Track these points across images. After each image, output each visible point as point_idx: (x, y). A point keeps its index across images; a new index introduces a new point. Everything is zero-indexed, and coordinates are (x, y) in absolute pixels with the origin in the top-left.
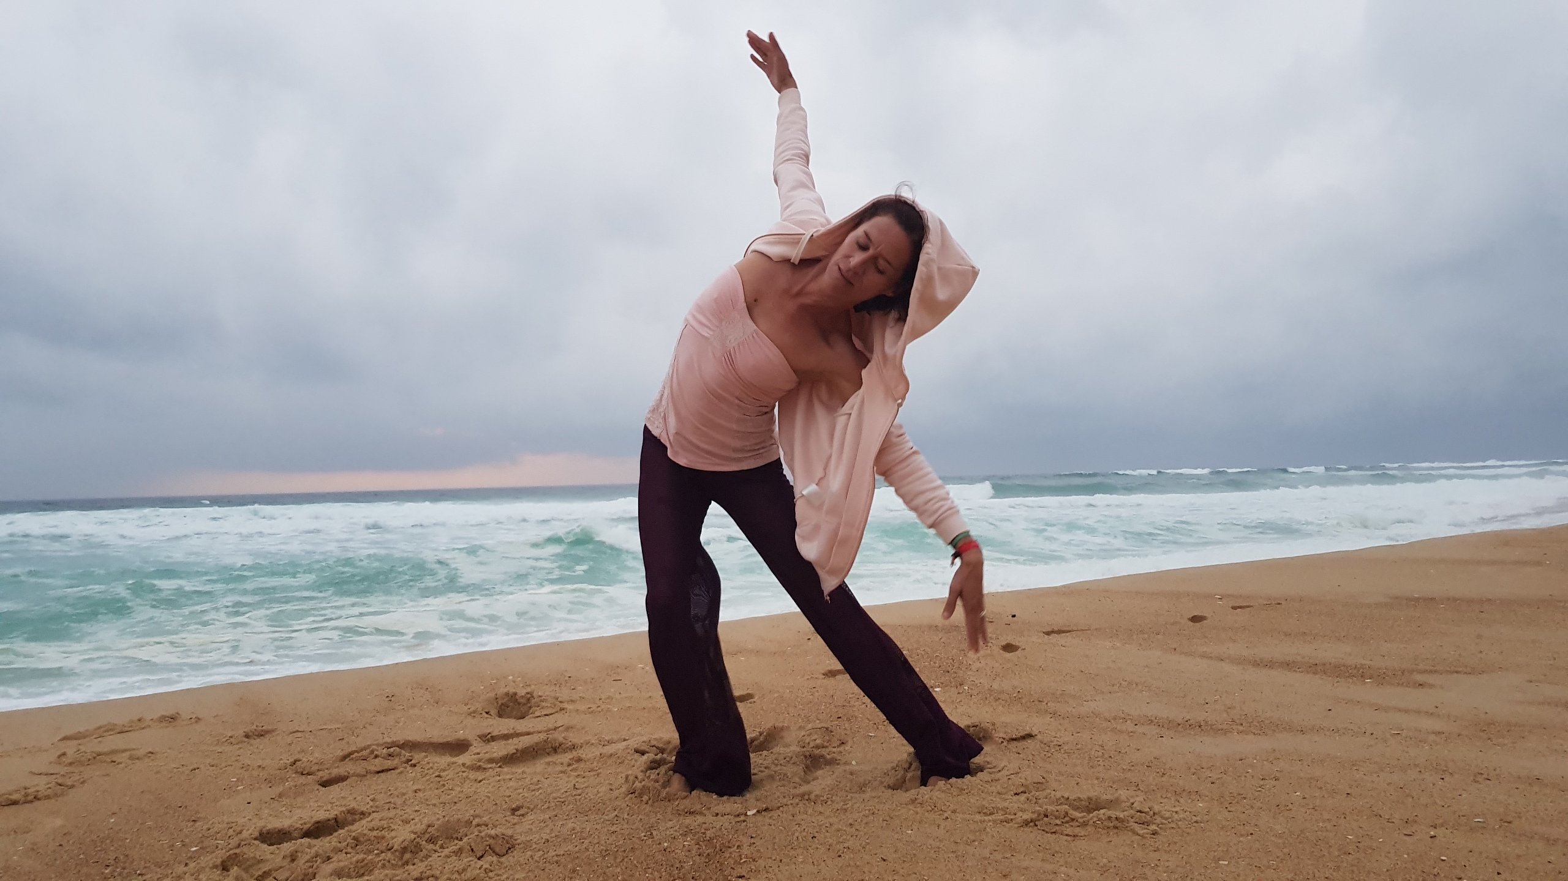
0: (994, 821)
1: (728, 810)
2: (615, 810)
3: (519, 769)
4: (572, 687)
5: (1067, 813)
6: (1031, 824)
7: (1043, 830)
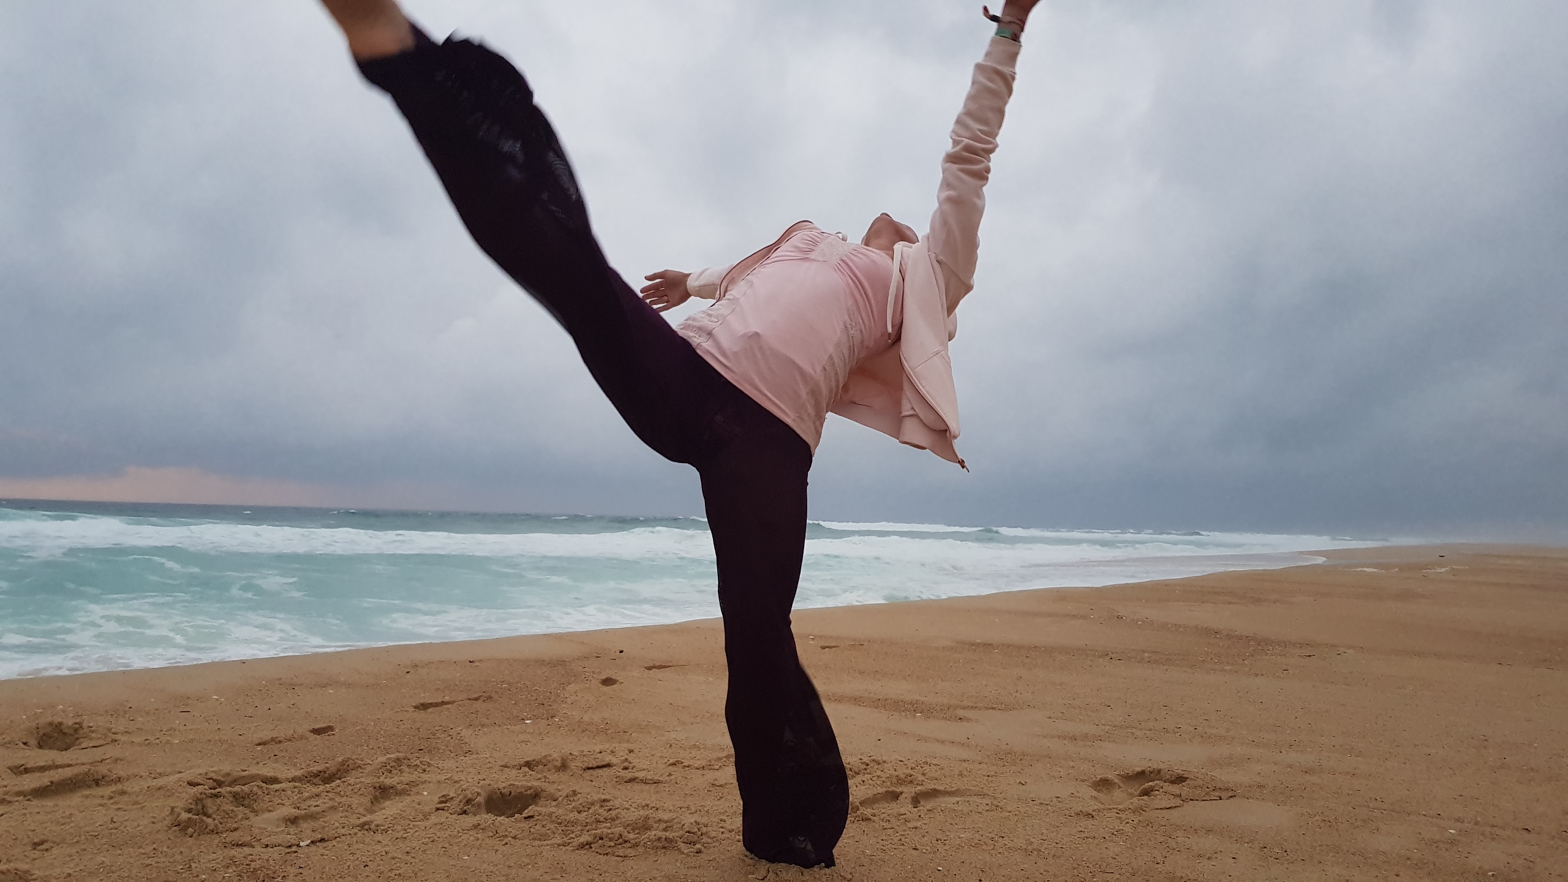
0: (552, 845)
1: (280, 841)
3: (49, 803)
6: (587, 847)
7: (597, 852)
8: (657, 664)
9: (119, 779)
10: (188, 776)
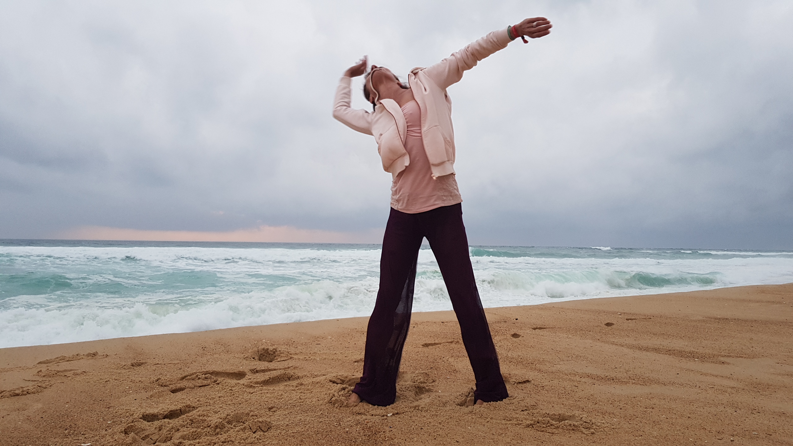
0: (512, 424)
1: (378, 413)
2: (321, 411)
3: (271, 388)
4: (296, 347)
5: (549, 421)
6: (531, 426)
7: (537, 430)
8: (539, 327)
9: (299, 378)
10: (330, 376)
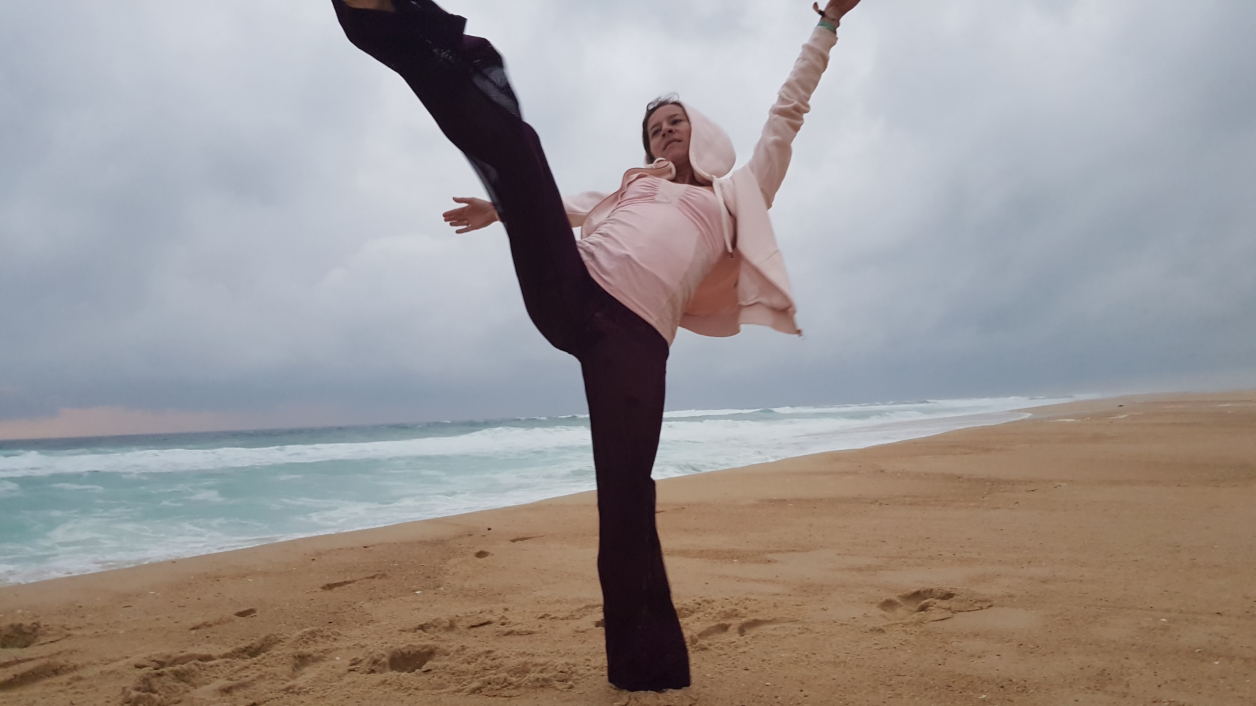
3: (15, 693)
4: (82, 616)
6: (478, 691)
7: (486, 695)
8: (521, 537)
9: (75, 668)
10: (136, 659)
